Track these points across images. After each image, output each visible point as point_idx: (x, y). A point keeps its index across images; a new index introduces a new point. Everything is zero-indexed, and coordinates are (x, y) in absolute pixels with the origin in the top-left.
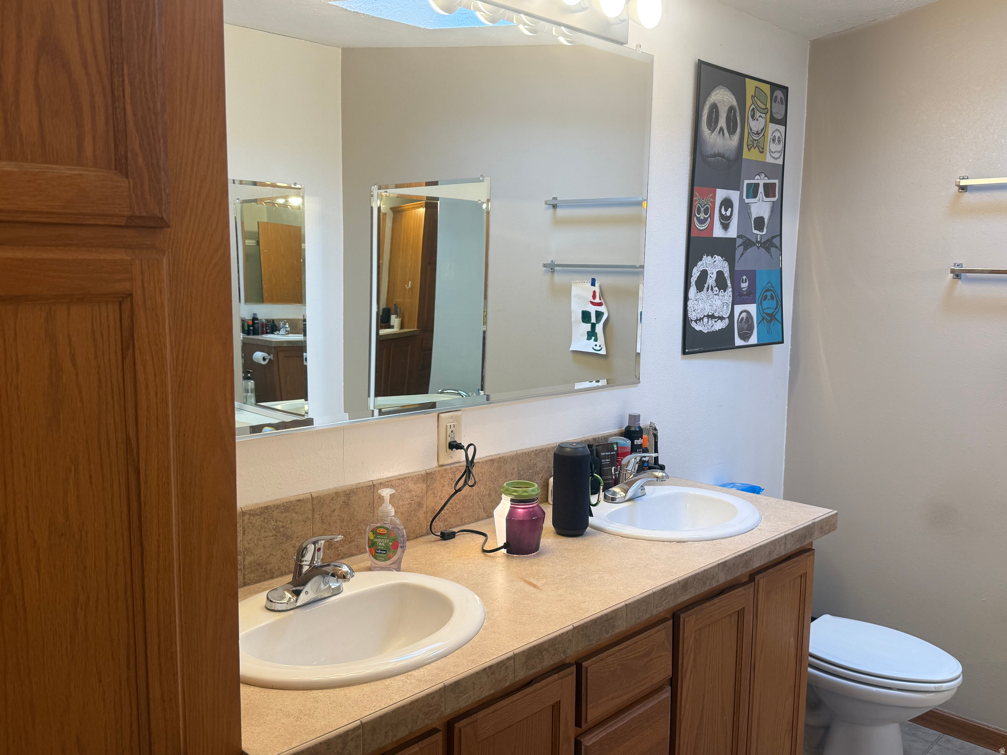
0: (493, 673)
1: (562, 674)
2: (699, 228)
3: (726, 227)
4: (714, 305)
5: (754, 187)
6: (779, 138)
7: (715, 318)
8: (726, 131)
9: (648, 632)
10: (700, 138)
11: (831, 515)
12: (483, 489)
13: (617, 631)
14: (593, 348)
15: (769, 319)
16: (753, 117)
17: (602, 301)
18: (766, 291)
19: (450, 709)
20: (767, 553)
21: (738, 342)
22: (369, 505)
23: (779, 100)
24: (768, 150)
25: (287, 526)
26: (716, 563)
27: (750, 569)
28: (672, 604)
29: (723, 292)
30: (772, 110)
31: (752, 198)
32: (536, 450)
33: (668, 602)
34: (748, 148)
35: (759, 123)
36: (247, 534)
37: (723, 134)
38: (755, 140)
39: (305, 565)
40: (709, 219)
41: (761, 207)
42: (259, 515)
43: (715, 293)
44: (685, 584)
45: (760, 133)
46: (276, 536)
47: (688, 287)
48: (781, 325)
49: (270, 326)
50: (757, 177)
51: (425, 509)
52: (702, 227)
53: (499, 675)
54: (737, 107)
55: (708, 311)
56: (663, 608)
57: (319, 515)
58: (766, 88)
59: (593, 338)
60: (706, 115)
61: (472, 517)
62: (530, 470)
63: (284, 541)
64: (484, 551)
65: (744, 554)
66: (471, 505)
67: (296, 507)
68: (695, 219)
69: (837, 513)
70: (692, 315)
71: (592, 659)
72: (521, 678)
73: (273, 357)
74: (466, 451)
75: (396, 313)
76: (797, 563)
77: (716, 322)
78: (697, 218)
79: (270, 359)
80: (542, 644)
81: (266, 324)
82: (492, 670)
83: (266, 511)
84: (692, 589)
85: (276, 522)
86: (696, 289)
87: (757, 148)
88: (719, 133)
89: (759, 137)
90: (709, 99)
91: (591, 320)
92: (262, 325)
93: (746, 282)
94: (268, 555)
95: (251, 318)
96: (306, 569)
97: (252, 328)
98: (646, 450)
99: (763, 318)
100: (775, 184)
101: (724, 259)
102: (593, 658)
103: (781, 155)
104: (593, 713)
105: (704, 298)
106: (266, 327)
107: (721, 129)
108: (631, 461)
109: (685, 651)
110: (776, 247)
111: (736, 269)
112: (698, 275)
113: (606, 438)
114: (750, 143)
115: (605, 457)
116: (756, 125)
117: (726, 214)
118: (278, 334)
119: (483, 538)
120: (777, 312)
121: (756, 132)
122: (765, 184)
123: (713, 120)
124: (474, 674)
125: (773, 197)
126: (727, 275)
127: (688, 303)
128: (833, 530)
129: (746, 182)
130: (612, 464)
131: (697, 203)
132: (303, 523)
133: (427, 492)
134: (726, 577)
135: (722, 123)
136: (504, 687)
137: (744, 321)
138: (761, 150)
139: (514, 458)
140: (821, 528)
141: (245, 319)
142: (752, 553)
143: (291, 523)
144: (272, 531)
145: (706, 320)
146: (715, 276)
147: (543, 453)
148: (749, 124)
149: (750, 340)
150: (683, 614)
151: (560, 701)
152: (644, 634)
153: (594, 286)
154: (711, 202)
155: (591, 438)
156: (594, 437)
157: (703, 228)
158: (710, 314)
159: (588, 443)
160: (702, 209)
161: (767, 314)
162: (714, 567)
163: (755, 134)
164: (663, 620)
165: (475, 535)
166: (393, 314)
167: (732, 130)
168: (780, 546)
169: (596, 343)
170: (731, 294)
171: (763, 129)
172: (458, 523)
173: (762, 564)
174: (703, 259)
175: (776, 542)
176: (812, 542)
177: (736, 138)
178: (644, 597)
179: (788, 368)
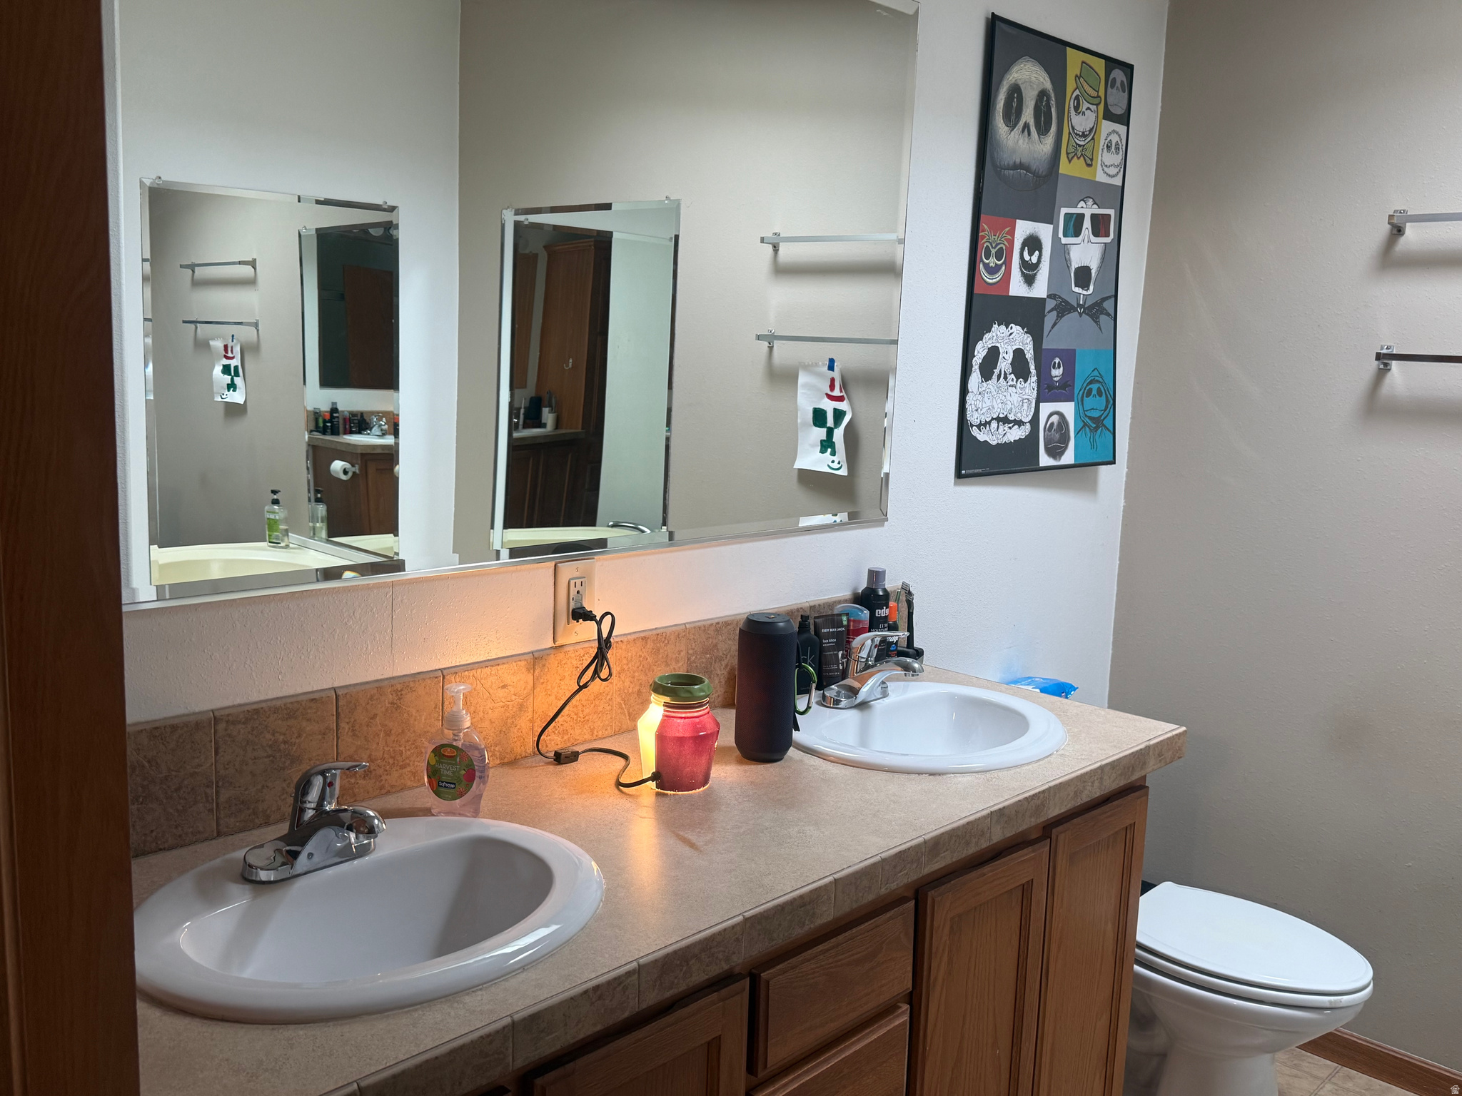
0: (600, 998)
1: (724, 992)
2: (988, 280)
3: (1029, 280)
4: (1009, 403)
5: (1076, 217)
6: (1117, 144)
7: (1010, 422)
8: (1033, 129)
9: (872, 921)
10: (992, 137)
11: (1176, 735)
12: (629, 683)
13: (819, 922)
14: (828, 466)
15: (1094, 426)
16: (1077, 108)
17: (844, 394)
18: (1091, 383)
19: (522, 1058)
20: (1072, 794)
21: (1045, 460)
22: (435, 708)
23: (1118, 84)
24: (1099, 162)
25: (293, 740)
26: (988, 811)
27: (1042, 819)
28: (913, 877)
29: (1023, 383)
30: (1108, 100)
31: (1072, 237)
32: (718, 623)
33: (907, 874)
34: (1068, 158)
35: (1087, 119)
36: (222, 753)
37: (1029, 134)
38: (1080, 146)
39: (309, 809)
40: (1004, 268)
41: (1086, 252)
42: (244, 723)
43: (1011, 383)
44: (935, 845)
45: (1087, 135)
46: (274, 757)
47: (968, 373)
48: (1112, 436)
49: (356, 421)
50: (1082, 204)
51: (530, 715)
52: (991, 280)
53: (611, 1000)
54: (1051, 91)
55: (999, 411)
56: (897, 884)
57: (348, 723)
58: (1099, 65)
59: (829, 450)
60: (1003, 102)
61: (609, 728)
62: (707, 653)
63: (287, 764)
64: (619, 784)
65: (1033, 795)
66: (608, 708)
67: (309, 711)
68: (981, 265)
69: (1185, 731)
70: (973, 417)
71: (778, 967)
72: (651, 1003)
73: (360, 470)
74: (599, 623)
75: (550, 406)
76: (1119, 809)
77: (1010, 428)
78: (984, 264)
79: (354, 473)
80: (688, 947)
81: (350, 418)
82: (599, 993)
83: (255, 717)
84: (946, 853)
85: (273, 735)
86: (980, 376)
87: (1082, 158)
88: (1023, 131)
89: (1087, 141)
90: (1007, 76)
91: (826, 423)
92: (345, 419)
93: (1059, 367)
94: (259, 787)
95: (329, 410)
96: (309, 814)
97: (329, 424)
98: (894, 628)
99: (1085, 425)
100: (1109, 216)
101: (1025, 330)
102: (778, 964)
103: (1120, 170)
104: (777, 1053)
105: (993, 390)
106: (350, 423)
107: (1026, 126)
108: (865, 643)
109: (934, 950)
110: (1108, 315)
111: (1043, 347)
112: (983, 355)
113: (831, 605)
114: (1071, 150)
115: (830, 635)
116: (1082, 122)
117: (1030, 259)
118: (369, 434)
119: (622, 762)
120: (1107, 416)
121: (1081, 134)
122: (1093, 217)
123: (1014, 111)
124: (566, 1000)
125: (1106, 236)
126: (1029, 355)
127: (967, 398)
128: (1179, 758)
129: (1064, 211)
130: (838, 646)
131: (984, 240)
132: (320, 737)
133: (534, 688)
134: (1003, 833)
135: (1028, 115)
136: (620, 1019)
137: (1055, 427)
138: (1089, 162)
139: (680, 636)
140: (1159, 755)
141: (320, 412)
142: (1046, 795)
143: (299, 736)
144: (268, 749)
145: (994, 424)
146: (1011, 357)
147: (729, 627)
148: (1070, 120)
149: (1063, 458)
150: (933, 892)
151: (720, 1035)
152: (866, 924)
153: (833, 370)
154: (1007, 240)
155: (807, 605)
156: (812, 604)
157: (994, 280)
158: (1001, 416)
159: (802, 613)
160: (993, 251)
161: (1091, 418)
162: (985, 817)
163: (1080, 136)
164: (900, 901)
165: (610, 756)
166: (546, 407)
167: (1043, 129)
168: (1093, 783)
169: (833, 458)
170: (1035, 385)
171: (1091, 131)
172: (585, 737)
173: (1063, 811)
174: (993, 329)
175: (1086, 777)
176: (1145, 776)
177: (1049, 140)
178: (866, 867)
179: (1122, 503)
